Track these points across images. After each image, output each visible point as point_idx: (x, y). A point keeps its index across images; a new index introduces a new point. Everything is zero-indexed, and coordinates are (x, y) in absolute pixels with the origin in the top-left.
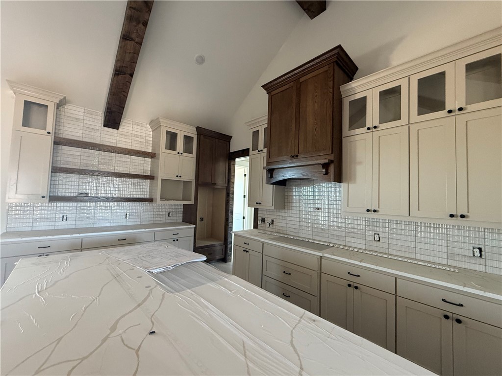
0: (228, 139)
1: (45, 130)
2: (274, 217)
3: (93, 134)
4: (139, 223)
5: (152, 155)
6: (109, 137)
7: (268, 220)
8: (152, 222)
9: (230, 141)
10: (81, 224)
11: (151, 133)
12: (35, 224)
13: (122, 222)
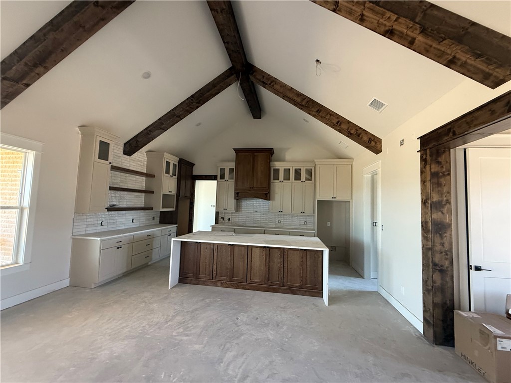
0: (192, 165)
1: (108, 160)
2: (230, 217)
3: (118, 160)
4: (138, 226)
5: (149, 175)
6: (125, 162)
7: (226, 219)
8: (144, 225)
9: (193, 167)
10: (111, 228)
11: (146, 159)
12: (88, 229)
13: (130, 225)
